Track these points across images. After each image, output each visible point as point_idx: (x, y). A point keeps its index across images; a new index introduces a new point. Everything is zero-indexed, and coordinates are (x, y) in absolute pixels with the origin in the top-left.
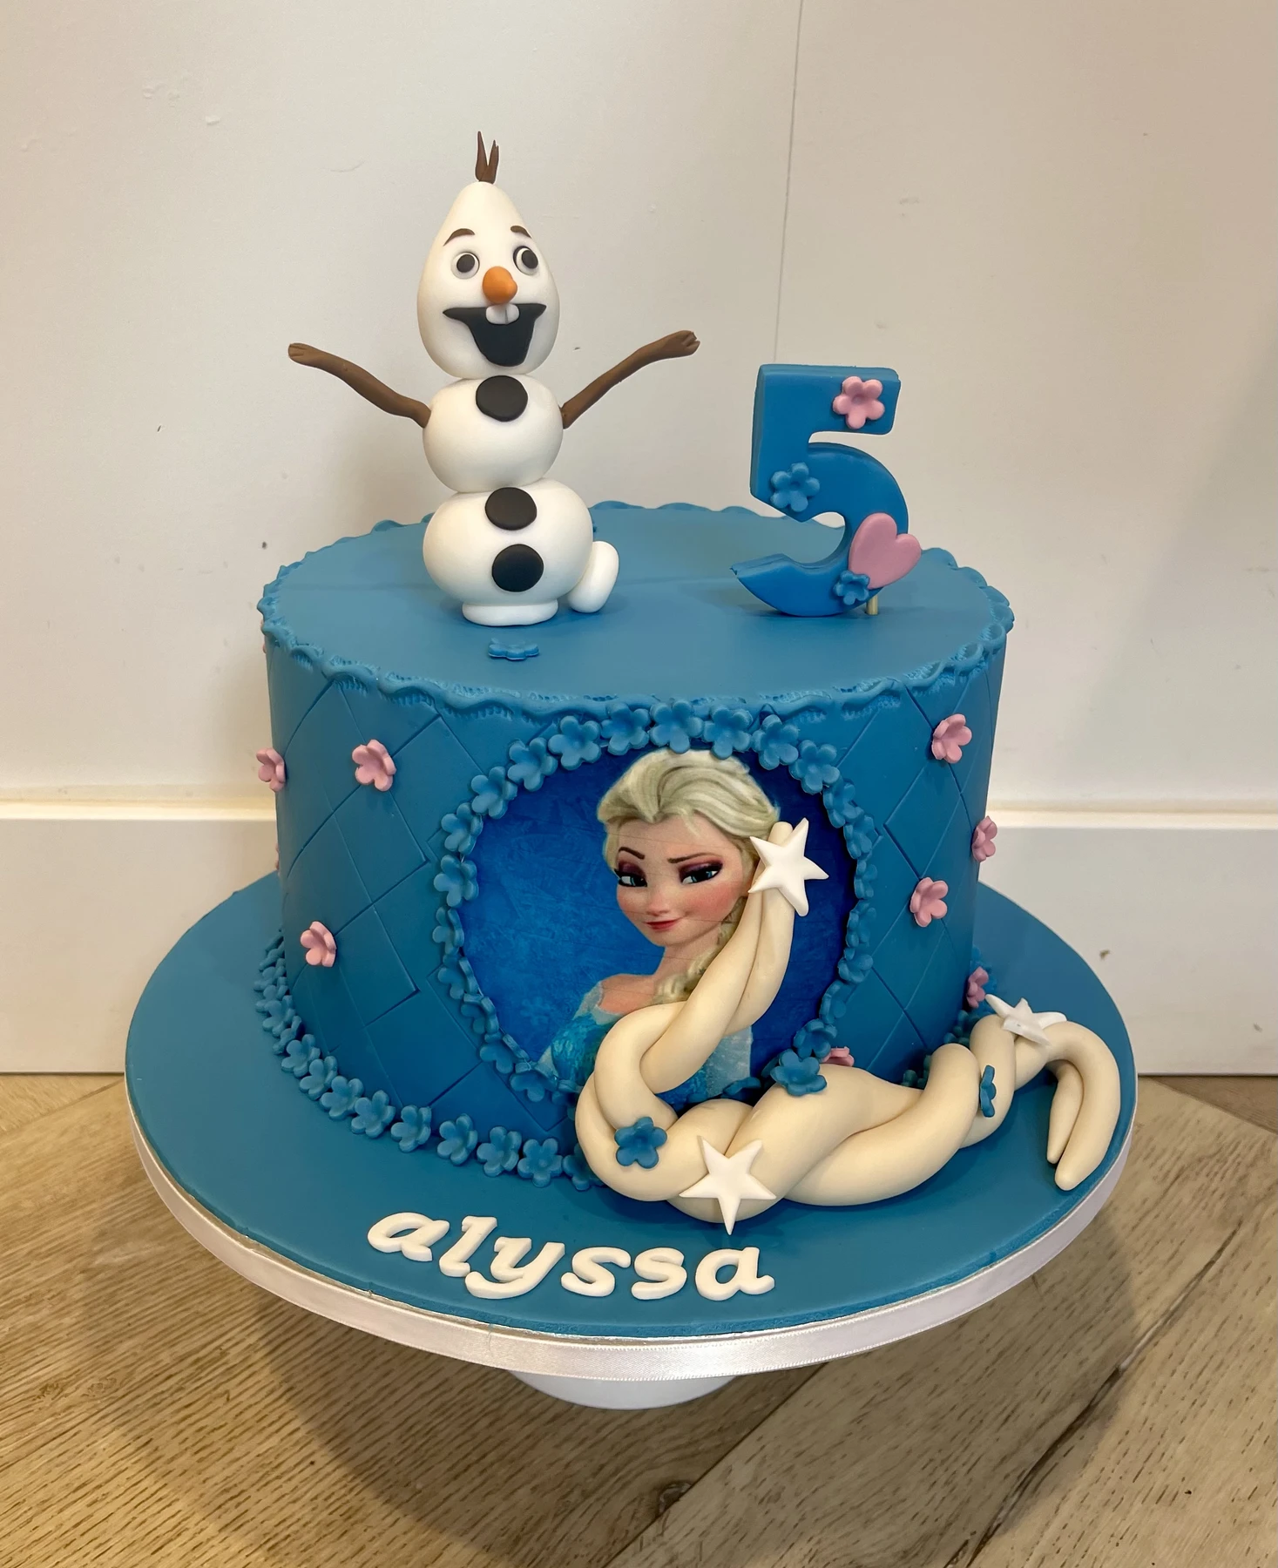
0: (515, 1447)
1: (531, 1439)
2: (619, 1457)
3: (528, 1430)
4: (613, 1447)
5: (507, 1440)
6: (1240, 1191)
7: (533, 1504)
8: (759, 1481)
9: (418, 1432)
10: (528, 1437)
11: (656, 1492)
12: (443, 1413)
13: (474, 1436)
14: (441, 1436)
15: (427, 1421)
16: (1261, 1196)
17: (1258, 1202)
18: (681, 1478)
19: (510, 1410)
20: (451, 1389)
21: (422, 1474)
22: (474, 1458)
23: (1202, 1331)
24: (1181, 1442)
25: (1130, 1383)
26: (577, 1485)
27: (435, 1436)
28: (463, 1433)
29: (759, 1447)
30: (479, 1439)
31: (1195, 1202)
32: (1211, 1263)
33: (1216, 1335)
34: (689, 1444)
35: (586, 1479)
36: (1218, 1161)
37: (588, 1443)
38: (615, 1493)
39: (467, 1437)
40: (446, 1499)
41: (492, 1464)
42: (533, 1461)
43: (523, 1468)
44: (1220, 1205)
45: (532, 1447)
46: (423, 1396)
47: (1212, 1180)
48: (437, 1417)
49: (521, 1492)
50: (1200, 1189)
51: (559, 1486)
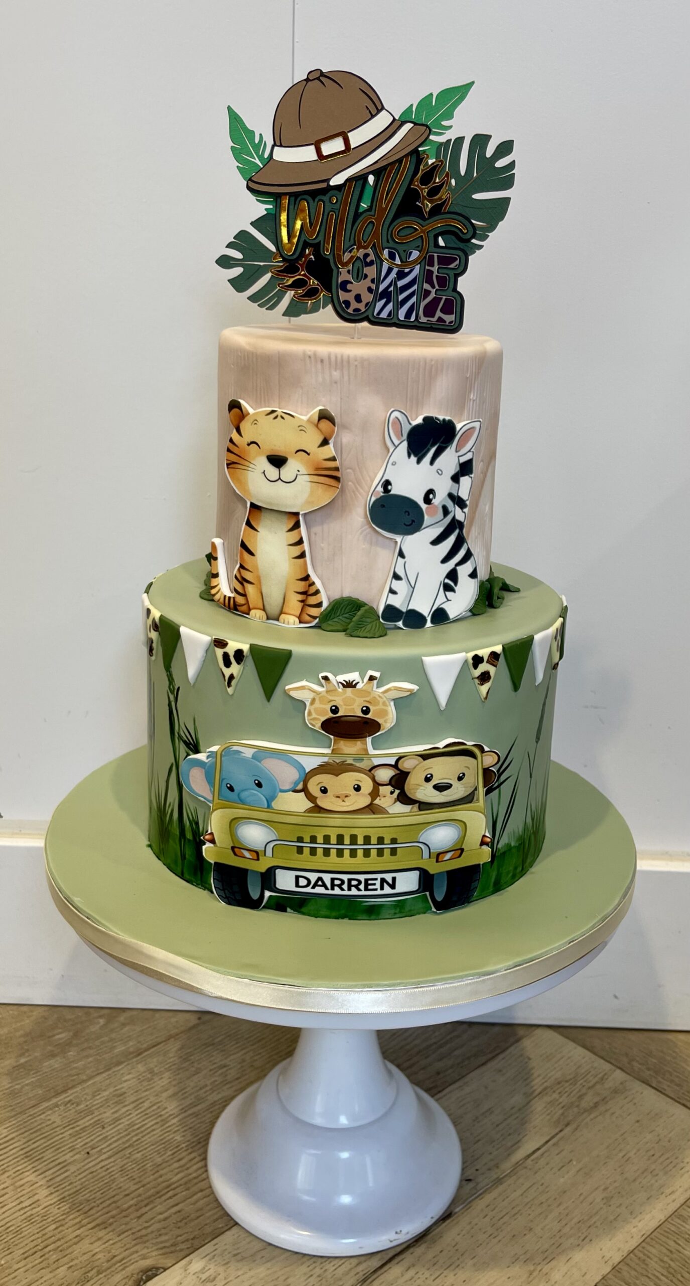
0: (66, 1242)
1: (78, 1238)
2: (127, 1252)
3: (78, 1232)
4: (125, 1245)
5: (62, 1238)
6: (577, 1104)
7: (66, 1276)
8: (207, 1268)
9: (10, 1231)
10: (76, 1237)
11: (141, 1274)
12: (29, 1221)
13: (44, 1235)
14: (23, 1235)
15: (19, 1224)
16: (589, 1108)
17: (585, 1111)
18: (159, 1266)
19: (70, 1220)
20: (39, 1206)
21: (6, 1256)
22: (40, 1248)
23: (515, 1191)
24: (472, 1259)
25: (455, 1222)
26: (96, 1267)
27: (21, 1234)
28: (38, 1233)
29: (214, 1249)
30: (47, 1236)
31: (545, 1110)
32: (538, 1149)
33: (522, 1195)
34: (172, 1245)
35: (103, 1263)
36: (571, 1084)
37: (111, 1242)
38: (117, 1273)
39: (40, 1235)
40: (16, 1271)
41: (50, 1251)
42: (74, 1251)
43: (67, 1255)
44: (561, 1112)
45: (76, 1244)
46: (19, 1210)
47: (561, 1097)
48: (25, 1223)
49: (62, 1268)
50: (550, 1102)
51: (84, 1267)
